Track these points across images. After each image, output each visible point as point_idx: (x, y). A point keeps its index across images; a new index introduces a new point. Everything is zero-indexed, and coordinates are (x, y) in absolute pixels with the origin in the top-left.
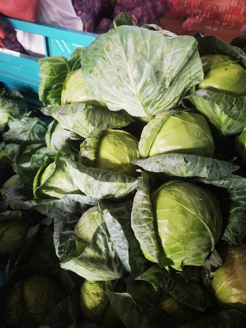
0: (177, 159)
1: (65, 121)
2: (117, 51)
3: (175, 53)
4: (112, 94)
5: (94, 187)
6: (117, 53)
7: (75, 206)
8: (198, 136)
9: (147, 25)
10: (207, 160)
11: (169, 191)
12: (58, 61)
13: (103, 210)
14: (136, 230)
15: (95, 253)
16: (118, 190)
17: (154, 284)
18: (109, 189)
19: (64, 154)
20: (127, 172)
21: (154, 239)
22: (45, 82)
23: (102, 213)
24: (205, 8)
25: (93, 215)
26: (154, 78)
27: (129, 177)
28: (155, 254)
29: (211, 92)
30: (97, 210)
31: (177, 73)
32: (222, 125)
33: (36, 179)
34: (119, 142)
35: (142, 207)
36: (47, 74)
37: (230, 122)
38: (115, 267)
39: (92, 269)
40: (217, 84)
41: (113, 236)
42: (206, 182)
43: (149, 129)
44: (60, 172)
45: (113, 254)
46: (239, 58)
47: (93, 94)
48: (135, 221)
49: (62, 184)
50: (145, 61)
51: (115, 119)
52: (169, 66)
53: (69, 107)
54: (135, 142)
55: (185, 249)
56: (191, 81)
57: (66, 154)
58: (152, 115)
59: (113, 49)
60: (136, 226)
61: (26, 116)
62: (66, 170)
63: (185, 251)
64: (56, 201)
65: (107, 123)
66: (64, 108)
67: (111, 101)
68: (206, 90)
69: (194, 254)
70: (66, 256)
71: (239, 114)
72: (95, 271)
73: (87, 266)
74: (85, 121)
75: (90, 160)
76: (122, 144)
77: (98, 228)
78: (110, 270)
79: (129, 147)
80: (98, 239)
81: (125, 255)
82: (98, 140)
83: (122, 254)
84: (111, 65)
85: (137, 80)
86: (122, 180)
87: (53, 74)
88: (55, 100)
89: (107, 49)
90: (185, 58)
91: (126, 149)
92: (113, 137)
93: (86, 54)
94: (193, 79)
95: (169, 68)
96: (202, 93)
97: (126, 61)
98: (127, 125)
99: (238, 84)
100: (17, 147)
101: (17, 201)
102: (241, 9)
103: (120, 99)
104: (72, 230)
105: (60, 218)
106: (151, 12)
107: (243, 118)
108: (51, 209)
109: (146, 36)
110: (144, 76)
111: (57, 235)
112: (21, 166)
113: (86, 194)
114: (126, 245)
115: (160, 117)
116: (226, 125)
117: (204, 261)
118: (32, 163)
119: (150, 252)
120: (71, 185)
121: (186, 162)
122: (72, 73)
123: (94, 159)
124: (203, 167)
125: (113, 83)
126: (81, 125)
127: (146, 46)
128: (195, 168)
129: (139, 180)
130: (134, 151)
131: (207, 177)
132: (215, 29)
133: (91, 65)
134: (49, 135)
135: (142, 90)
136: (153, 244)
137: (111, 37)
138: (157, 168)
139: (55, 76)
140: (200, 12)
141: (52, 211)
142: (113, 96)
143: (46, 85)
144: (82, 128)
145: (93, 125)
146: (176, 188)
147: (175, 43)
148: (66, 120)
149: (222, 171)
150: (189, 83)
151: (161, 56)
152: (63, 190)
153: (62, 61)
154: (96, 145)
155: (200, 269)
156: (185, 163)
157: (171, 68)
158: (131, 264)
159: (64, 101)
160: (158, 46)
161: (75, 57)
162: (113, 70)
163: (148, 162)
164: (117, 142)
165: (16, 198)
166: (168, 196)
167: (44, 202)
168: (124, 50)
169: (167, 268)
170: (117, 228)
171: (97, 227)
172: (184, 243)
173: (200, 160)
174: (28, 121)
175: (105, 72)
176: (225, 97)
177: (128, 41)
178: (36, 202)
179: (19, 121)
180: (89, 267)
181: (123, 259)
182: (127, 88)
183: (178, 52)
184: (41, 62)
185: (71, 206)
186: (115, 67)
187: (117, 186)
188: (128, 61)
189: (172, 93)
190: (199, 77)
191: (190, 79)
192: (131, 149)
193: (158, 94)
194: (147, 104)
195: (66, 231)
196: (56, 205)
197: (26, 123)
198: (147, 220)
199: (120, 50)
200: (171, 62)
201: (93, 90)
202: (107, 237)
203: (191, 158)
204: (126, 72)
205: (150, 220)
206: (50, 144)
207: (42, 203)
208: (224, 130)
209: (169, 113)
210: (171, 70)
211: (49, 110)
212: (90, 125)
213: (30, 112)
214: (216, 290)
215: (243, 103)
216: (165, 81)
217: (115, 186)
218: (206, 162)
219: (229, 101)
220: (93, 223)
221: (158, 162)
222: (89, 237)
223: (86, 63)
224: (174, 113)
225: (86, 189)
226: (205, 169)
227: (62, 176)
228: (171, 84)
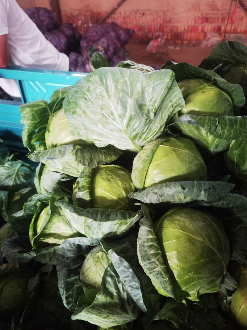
0: (174, 188)
1: (53, 164)
2: (98, 91)
3: (154, 85)
4: (98, 132)
5: (94, 227)
6: (99, 93)
7: (77, 249)
8: (189, 160)
9: (123, 63)
10: (203, 183)
11: (172, 221)
12: (38, 105)
13: (107, 250)
14: (146, 267)
15: (107, 298)
16: (119, 226)
17: (173, 321)
18: (110, 227)
19: (58, 197)
20: (124, 206)
21: (166, 274)
22: (28, 127)
23: (107, 254)
24: (165, 30)
25: (97, 256)
26: (138, 111)
27: (129, 213)
28: (170, 290)
29: (194, 116)
30: (100, 250)
31: (160, 103)
32: (209, 146)
33: (32, 227)
34: (112, 177)
35: (148, 242)
36: (28, 119)
37: (217, 141)
38: (129, 309)
39: (106, 316)
40: (198, 108)
41: (123, 277)
42: (206, 205)
43: (140, 160)
44: (56, 216)
45: (125, 295)
46: (212, 79)
47: (79, 134)
48: (144, 258)
49: (60, 228)
50: (127, 97)
51: (104, 155)
52: (151, 98)
53: (56, 150)
54: (128, 174)
55: (199, 278)
56: (173, 109)
57: (60, 197)
58: (140, 146)
59: (94, 90)
60: (145, 263)
61: (8, 161)
62: (62, 213)
63: (199, 281)
64: (56, 247)
65: (96, 160)
66: (51, 152)
67: (99, 139)
68: (189, 115)
69: (208, 282)
70: (75, 305)
71: (224, 133)
72: (108, 317)
73: (99, 313)
74: (76, 162)
75: (86, 201)
76: (115, 179)
77: (106, 271)
78: (125, 313)
79: (122, 180)
80: (107, 282)
81: (138, 294)
82: (90, 178)
83: (135, 294)
84: (93, 104)
85: (122, 116)
86: (123, 217)
87: (35, 119)
88: (39, 143)
89: (88, 90)
90: (165, 89)
91: (120, 183)
92: (105, 173)
93: (68, 97)
94: (175, 107)
95: (151, 100)
96: (185, 118)
97: (108, 99)
98: (116, 159)
99: (217, 105)
100: (4, 194)
101: (15, 255)
102: (198, 27)
103: (107, 136)
104: (77, 276)
105: (63, 265)
106: (116, 41)
107: (229, 136)
108: (51, 257)
109: (125, 74)
110: (128, 111)
111: (62, 285)
112: (13, 216)
113: (87, 235)
114: (137, 283)
115: (149, 148)
116: (214, 145)
117: (219, 287)
118: (24, 211)
119: (164, 288)
120: (69, 228)
121: (183, 188)
122: (53, 115)
123: (90, 199)
124: (201, 191)
125: (98, 122)
126: (71, 166)
127: (126, 83)
128: (193, 193)
129: (139, 213)
130: (128, 184)
131: (206, 200)
132: (178, 48)
133: (73, 106)
134: (38, 178)
135: (128, 125)
136: (165, 280)
137: (90, 79)
138: (156, 199)
139: (37, 120)
140: (161, 34)
141: (53, 258)
142: (99, 133)
143: (29, 130)
144: (72, 168)
145: (84, 164)
146: (178, 216)
147: (153, 77)
148: (55, 163)
149: (219, 192)
150: (172, 111)
151: (142, 89)
152: (62, 234)
153: (42, 105)
154: (90, 185)
155: (216, 296)
156: (183, 190)
157: (153, 100)
158: (145, 303)
159: (49, 144)
160: (138, 81)
161: (54, 99)
162: (96, 109)
163: (145, 195)
164: (110, 177)
165: (13, 251)
166: (172, 226)
167: (43, 252)
168: (105, 90)
169: (184, 302)
170: (125, 267)
171: (104, 270)
172: (196, 272)
173: (196, 185)
174: (11, 165)
175: (88, 112)
176: (208, 119)
177: (108, 81)
178: (35, 253)
179: (2, 167)
180: (101, 314)
181: (136, 299)
182: (113, 125)
183: (157, 85)
184: (21, 109)
185: (73, 250)
186: (98, 106)
187: (117, 223)
188: (111, 99)
189: (157, 122)
190: (180, 104)
191: (172, 107)
192: (125, 182)
193: (144, 126)
194: (135, 137)
195: (71, 277)
196: (56, 252)
197: (10, 167)
198: (155, 255)
199: (101, 90)
200: (152, 94)
201: (79, 130)
202: (116, 278)
203: (187, 184)
204: (109, 110)
205: (159, 254)
206: (40, 187)
207: (41, 252)
208: (212, 149)
209: (157, 143)
210: (153, 101)
211: (37, 156)
212: (80, 165)
213: (12, 156)
214: (236, 314)
215: (226, 122)
216: (149, 112)
217: (116, 224)
218: (203, 185)
219: (212, 122)
220: (99, 265)
221: (156, 193)
222: (97, 281)
223: (68, 106)
224: (162, 142)
225: (86, 230)
226: (203, 192)
227: (59, 220)
228: (155, 114)
